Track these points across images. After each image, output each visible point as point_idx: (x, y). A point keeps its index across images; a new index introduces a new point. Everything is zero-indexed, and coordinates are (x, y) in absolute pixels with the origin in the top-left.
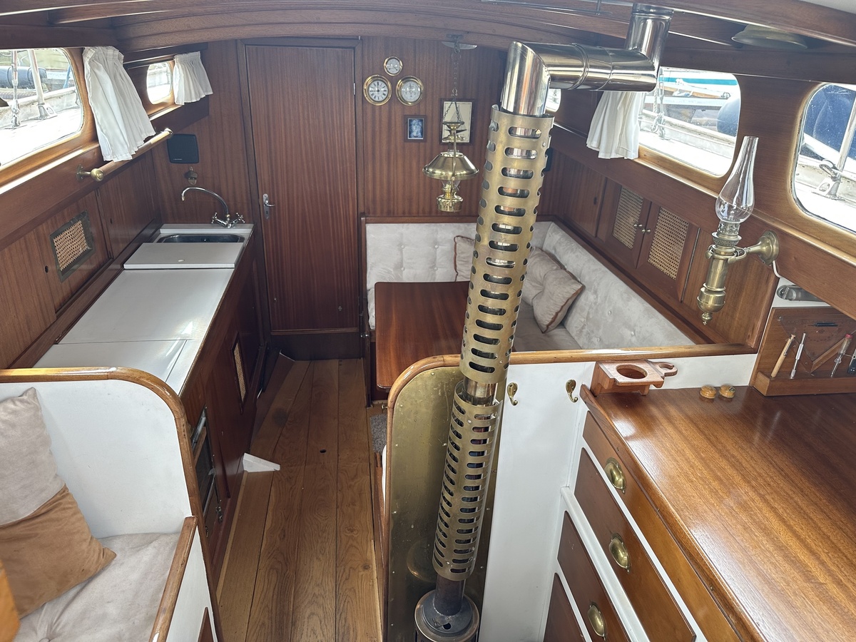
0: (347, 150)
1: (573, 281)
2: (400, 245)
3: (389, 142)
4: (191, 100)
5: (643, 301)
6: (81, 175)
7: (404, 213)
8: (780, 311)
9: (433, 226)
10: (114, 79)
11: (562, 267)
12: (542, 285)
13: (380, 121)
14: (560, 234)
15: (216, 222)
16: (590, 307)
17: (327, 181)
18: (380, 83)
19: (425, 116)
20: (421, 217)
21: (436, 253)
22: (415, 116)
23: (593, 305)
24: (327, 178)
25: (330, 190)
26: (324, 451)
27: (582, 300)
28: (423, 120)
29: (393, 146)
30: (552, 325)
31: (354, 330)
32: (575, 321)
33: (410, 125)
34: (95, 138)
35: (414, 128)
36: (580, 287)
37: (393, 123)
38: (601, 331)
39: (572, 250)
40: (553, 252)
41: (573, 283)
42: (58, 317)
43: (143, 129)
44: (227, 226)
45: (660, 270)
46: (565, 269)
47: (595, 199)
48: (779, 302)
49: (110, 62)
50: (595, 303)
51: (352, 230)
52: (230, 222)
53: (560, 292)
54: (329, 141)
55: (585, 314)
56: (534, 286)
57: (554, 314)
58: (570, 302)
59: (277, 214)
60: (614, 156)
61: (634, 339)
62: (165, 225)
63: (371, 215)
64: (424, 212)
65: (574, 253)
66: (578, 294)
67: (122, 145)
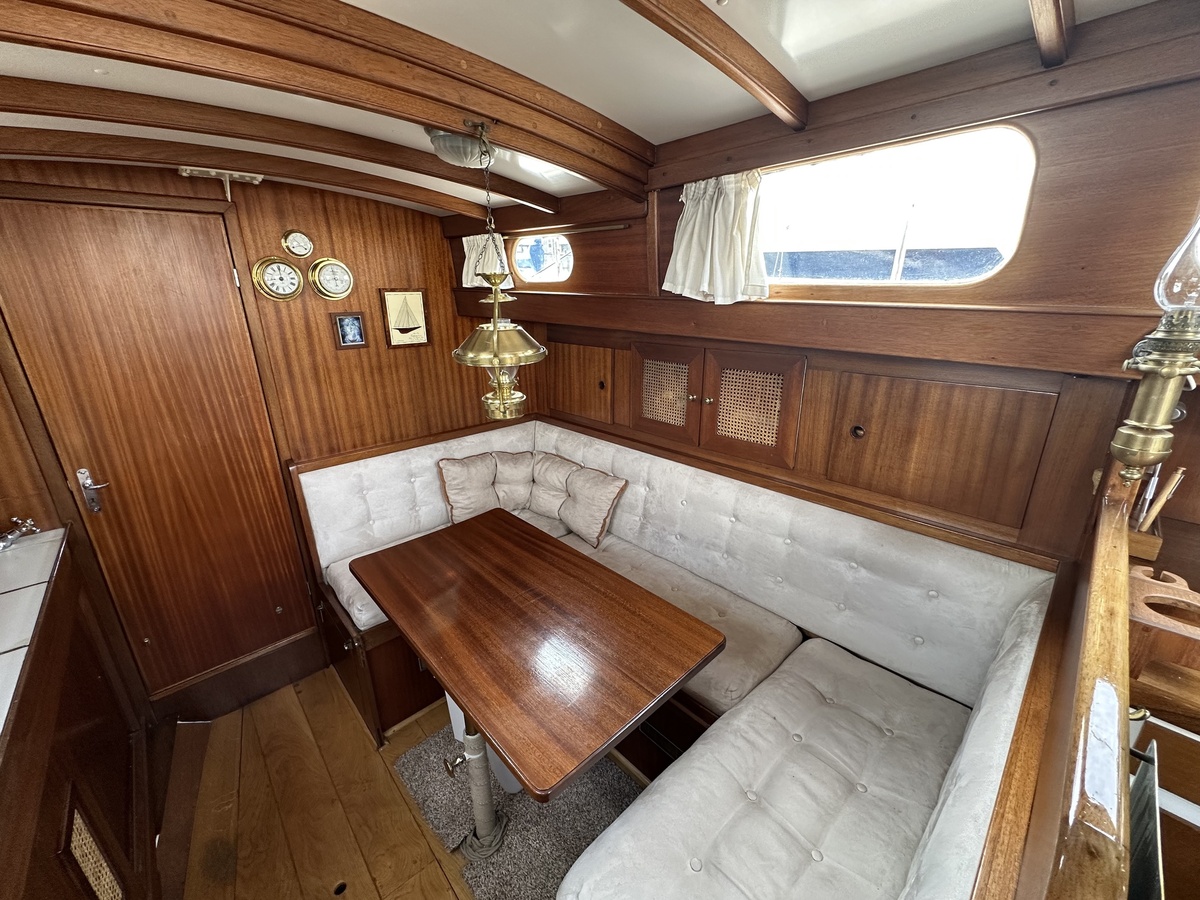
1: (607, 479)
2: (361, 491)
3: (312, 352)
7: (355, 446)
9: (402, 455)
11: (583, 467)
13: (292, 323)
16: (647, 501)
18: (282, 267)
21: (413, 488)
22: (346, 314)
23: (651, 498)
26: (341, 889)
28: (358, 317)
29: (319, 358)
30: (602, 535)
31: (309, 631)
32: (625, 522)
33: (342, 326)
35: (348, 329)
36: (624, 483)
38: (679, 525)
40: (556, 452)
41: (613, 480)
45: (742, 441)
47: (601, 383)
50: (653, 496)
58: (615, 502)
59: (117, 499)
63: (303, 460)
64: (383, 440)
65: (591, 447)
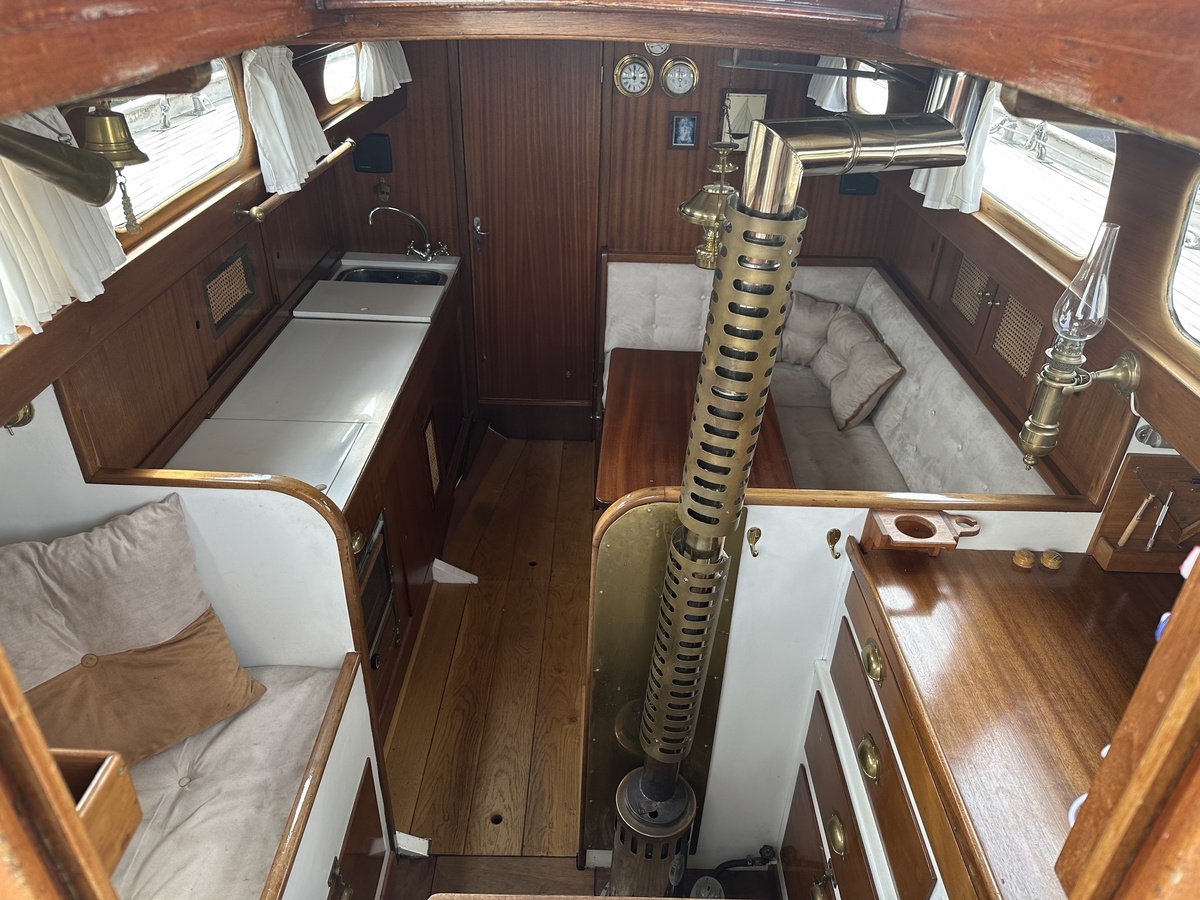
0: (588, 160)
1: (890, 360)
2: (653, 293)
3: (646, 149)
4: (382, 93)
5: (980, 402)
6: (237, 215)
7: (661, 248)
8: (1137, 459)
10: (280, 85)
11: (878, 337)
12: (847, 359)
13: (635, 119)
14: (882, 287)
15: (412, 253)
16: (909, 401)
17: (559, 201)
18: (638, 67)
19: (699, 114)
20: (685, 254)
21: (701, 306)
22: (684, 113)
23: (913, 398)
24: (559, 197)
25: (562, 215)
26: (533, 564)
27: (899, 391)
28: (696, 118)
29: (651, 155)
30: (854, 420)
31: (586, 403)
32: (888, 418)
33: (677, 126)
34: (255, 163)
35: (682, 129)
36: (897, 370)
37: (653, 121)
38: (919, 436)
39: (895, 314)
40: (869, 313)
41: (892, 364)
42: (211, 385)
43: (316, 147)
44: (427, 258)
45: (1007, 362)
46: (882, 341)
47: (933, 244)
48: (1136, 447)
49: (276, 64)
50: (916, 396)
51: (589, 270)
52: (431, 254)
53: (871, 374)
54: (563, 147)
55: (901, 409)
56: (835, 362)
57: (858, 405)
58: (882, 391)
59: (491, 245)
60: (943, 206)
61: (960, 455)
62: (348, 253)
63: (615, 250)
65: (897, 319)
66: (895, 381)
67: (289, 173)
